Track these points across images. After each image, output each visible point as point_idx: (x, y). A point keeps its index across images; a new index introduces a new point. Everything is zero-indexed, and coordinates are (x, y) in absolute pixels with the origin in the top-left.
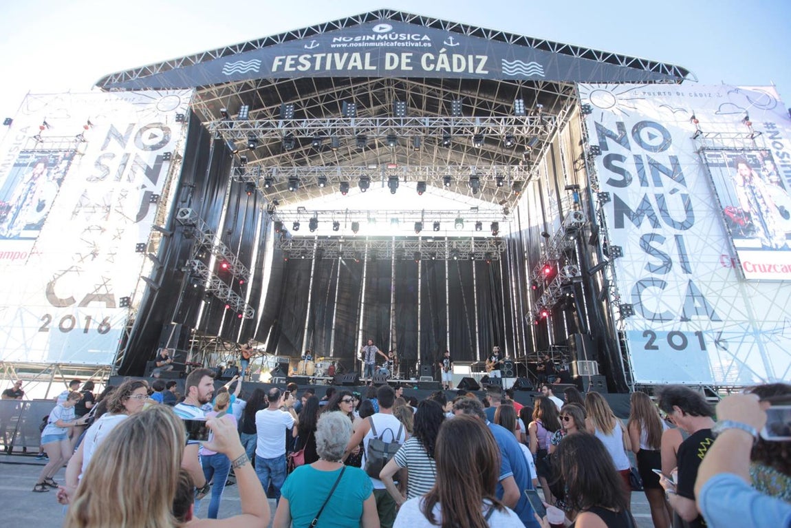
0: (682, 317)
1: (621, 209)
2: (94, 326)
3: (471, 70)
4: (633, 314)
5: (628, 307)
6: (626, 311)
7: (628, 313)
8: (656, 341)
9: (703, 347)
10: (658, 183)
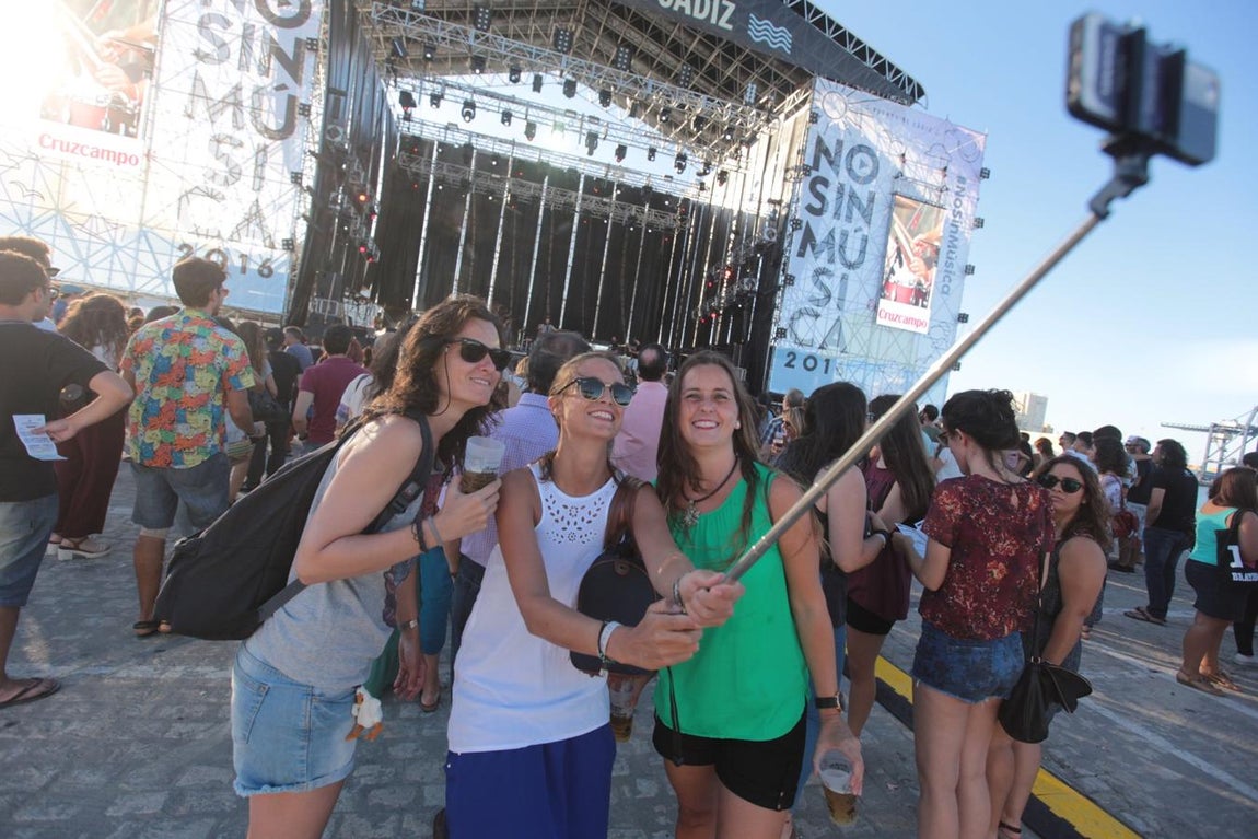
0: (820, 345)
1: (809, 237)
2: (254, 267)
3: (713, 21)
4: (785, 336)
5: (784, 331)
6: (781, 333)
8: (795, 361)
9: (826, 372)
10: (849, 218)
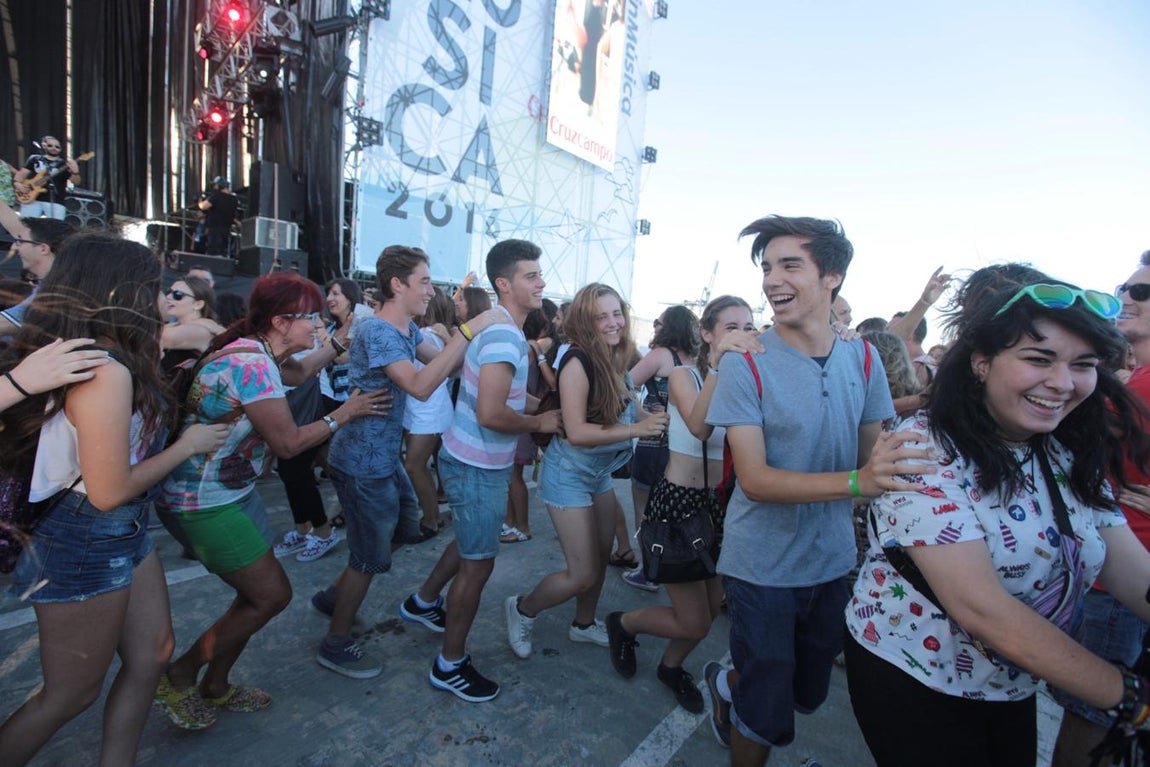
0: (454, 175)
4: (379, 142)
5: (374, 127)
6: (370, 133)
7: (370, 137)
8: (404, 204)
9: (469, 229)
